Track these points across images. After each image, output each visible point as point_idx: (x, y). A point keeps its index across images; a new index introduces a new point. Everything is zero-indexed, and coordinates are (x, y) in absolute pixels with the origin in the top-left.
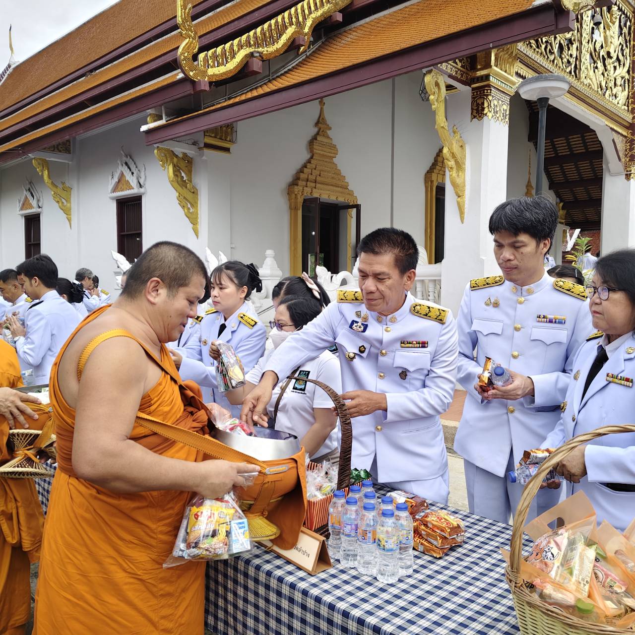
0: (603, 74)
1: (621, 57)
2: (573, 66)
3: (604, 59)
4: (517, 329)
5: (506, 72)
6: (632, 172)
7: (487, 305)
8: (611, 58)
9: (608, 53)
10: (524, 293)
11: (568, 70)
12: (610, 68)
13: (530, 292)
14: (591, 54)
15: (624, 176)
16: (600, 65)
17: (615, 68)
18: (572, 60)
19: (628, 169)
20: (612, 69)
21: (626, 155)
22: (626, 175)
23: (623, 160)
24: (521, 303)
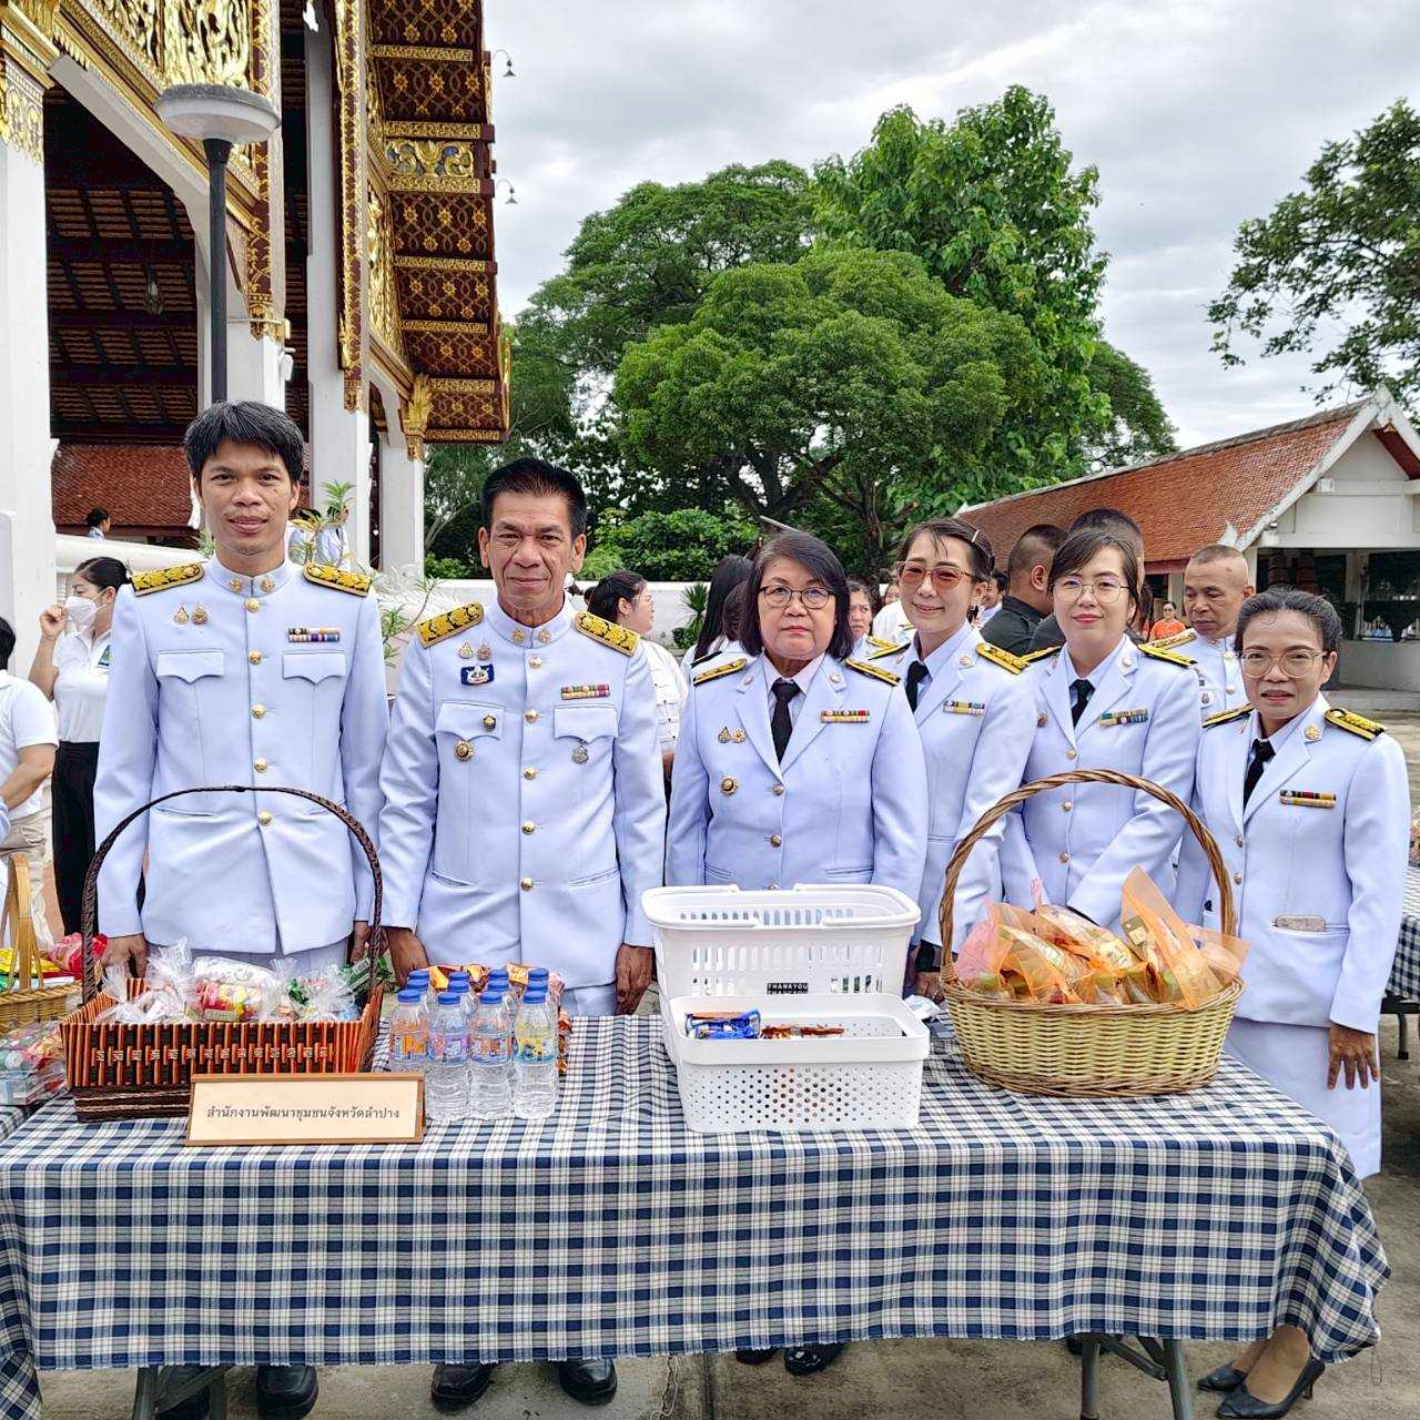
0: (203, 68)
1: (233, 35)
2: (149, 34)
3: (204, 32)
4: (253, 661)
5: (35, 22)
6: (266, 319)
7: (181, 621)
8: (216, 30)
9: (212, 19)
10: (257, 590)
11: (141, 42)
12: (216, 54)
13: (267, 589)
14: (181, 14)
15: (248, 328)
16: (197, 42)
17: (224, 56)
18: (148, 20)
19: (258, 312)
20: (220, 59)
21: (250, 277)
22: (254, 324)
23: (245, 287)
24: (251, 609)
